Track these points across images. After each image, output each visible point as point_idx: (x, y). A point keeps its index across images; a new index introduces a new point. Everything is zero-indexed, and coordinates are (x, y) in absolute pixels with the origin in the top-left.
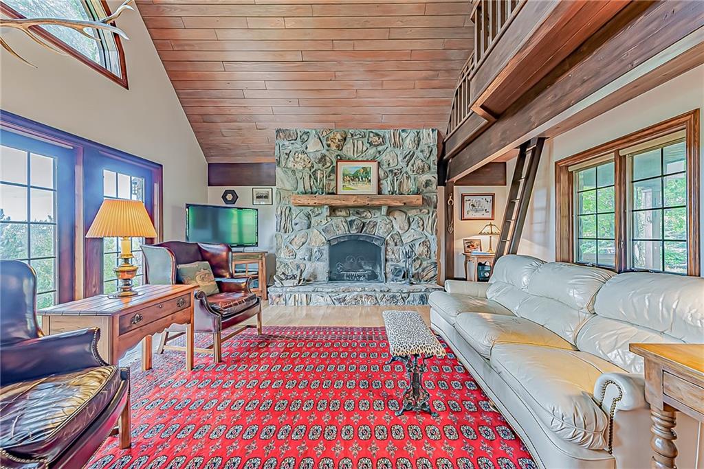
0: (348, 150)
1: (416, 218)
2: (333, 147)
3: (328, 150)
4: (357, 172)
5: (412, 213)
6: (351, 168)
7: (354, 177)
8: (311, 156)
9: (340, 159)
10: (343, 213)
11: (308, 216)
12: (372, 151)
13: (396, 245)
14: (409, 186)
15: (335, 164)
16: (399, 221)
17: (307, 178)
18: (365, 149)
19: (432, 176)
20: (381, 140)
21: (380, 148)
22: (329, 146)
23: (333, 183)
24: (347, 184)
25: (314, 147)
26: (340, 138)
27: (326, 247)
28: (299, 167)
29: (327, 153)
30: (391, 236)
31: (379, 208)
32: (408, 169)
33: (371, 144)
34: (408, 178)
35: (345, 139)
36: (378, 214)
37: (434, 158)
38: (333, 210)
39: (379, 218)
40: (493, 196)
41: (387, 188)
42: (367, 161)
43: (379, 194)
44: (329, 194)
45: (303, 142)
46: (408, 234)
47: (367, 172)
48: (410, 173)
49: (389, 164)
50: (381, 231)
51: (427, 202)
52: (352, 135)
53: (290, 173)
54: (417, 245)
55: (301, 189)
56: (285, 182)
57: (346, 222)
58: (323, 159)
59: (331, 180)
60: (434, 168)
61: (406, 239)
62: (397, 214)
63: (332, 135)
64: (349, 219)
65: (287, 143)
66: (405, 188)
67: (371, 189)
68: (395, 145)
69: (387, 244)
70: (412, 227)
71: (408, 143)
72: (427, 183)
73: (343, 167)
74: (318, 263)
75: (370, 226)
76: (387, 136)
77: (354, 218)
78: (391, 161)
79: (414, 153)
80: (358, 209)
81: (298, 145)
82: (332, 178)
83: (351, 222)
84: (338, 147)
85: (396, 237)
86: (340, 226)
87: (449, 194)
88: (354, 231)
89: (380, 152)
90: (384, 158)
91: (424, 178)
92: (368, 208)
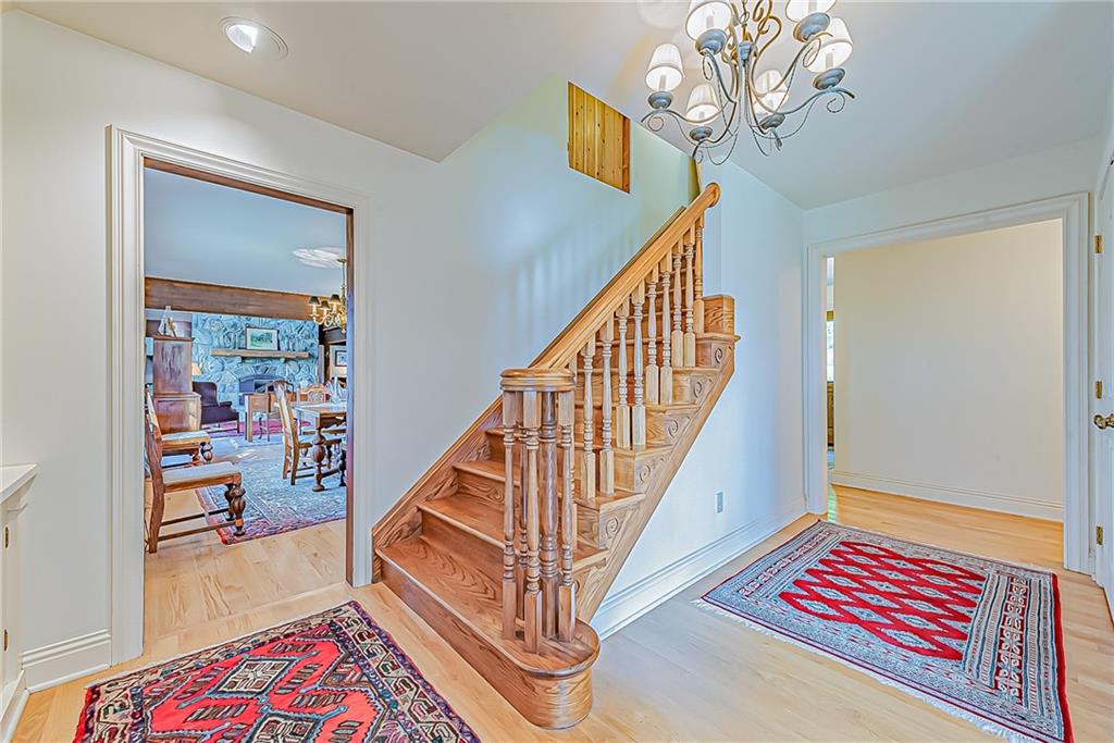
0: (255, 320)
1: (304, 365)
2: (244, 318)
4: (262, 335)
5: (300, 362)
6: (258, 333)
7: (260, 339)
8: (225, 322)
9: (249, 327)
10: (251, 361)
11: (223, 364)
12: (273, 322)
14: (300, 346)
15: (244, 329)
16: (291, 368)
17: (221, 337)
18: (268, 321)
19: (316, 340)
21: (279, 321)
22: (240, 317)
23: (243, 342)
24: (254, 343)
27: (237, 384)
28: (215, 329)
29: (238, 322)
31: (279, 358)
32: (299, 336)
34: (299, 340)
36: (277, 362)
37: (317, 330)
38: (244, 358)
39: (278, 364)
41: (284, 346)
42: (270, 329)
43: (279, 349)
44: (240, 348)
46: (298, 375)
47: (269, 336)
48: (300, 338)
49: (285, 332)
51: (311, 356)
53: (206, 333)
55: (216, 343)
57: (253, 367)
58: (235, 325)
59: (242, 340)
60: (317, 336)
61: (297, 378)
62: (291, 362)
64: (255, 365)
66: (297, 348)
67: (272, 347)
70: (301, 370)
72: (312, 345)
73: (251, 332)
74: (230, 394)
75: (272, 370)
77: (259, 364)
78: (287, 330)
79: (303, 326)
80: (262, 359)
82: (242, 338)
83: (257, 367)
84: (247, 318)
85: (290, 376)
86: (249, 370)
87: (327, 350)
88: (259, 373)
89: (279, 324)
90: (281, 328)
91: (310, 341)
92: (270, 358)
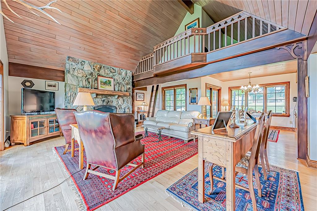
0: (102, 72)
1: (126, 100)
2: (96, 70)
3: (94, 71)
4: (106, 81)
5: (125, 98)
6: (104, 80)
7: (105, 83)
8: (86, 72)
9: (99, 75)
10: (100, 97)
12: (111, 74)
13: (120, 109)
14: (124, 88)
15: (97, 77)
16: (121, 101)
17: (84, 81)
18: (109, 73)
19: (130, 86)
20: (114, 71)
21: (114, 74)
22: (94, 69)
23: (96, 85)
24: (102, 85)
25: (87, 68)
26: (99, 67)
28: (80, 75)
29: (93, 72)
30: (118, 106)
31: (114, 95)
32: (123, 83)
33: (111, 72)
34: (124, 86)
35: (101, 68)
36: (113, 98)
37: (131, 80)
38: (97, 95)
40: (144, 94)
41: (117, 88)
42: (110, 78)
43: (114, 90)
44: (95, 89)
45: (82, 65)
46: (123, 105)
47: (110, 82)
48: (124, 84)
49: (117, 80)
50: (114, 104)
52: (104, 67)
53: (75, 77)
54: (126, 109)
55: (81, 85)
56: (73, 81)
57: (101, 100)
58: (91, 74)
59: (96, 83)
60: (131, 84)
61: (123, 107)
62: (120, 98)
63: (95, 65)
64: (103, 99)
65: (74, 64)
66: (123, 90)
67: (111, 88)
68: (119, 74)
69: (117, 109)
70: (124, 103)
71: (123, 74)
72: (129, 88)
73: (100, 79)
75: (111, 102)
76: (116, 70)
77: (104, 99)
78: (118, 79)
79: (125, 78)
80: (106, 96)
81: (79, 65)
82: (95, 82)
83: (104, 101)
84: (98, 70)
85: (120, 106)
86: (99, 102)
87: (133, 92)
88: (105, 104)
89: (114, 75)
90: (116, 77)
91: (128, 86)
92: (110, 95)
